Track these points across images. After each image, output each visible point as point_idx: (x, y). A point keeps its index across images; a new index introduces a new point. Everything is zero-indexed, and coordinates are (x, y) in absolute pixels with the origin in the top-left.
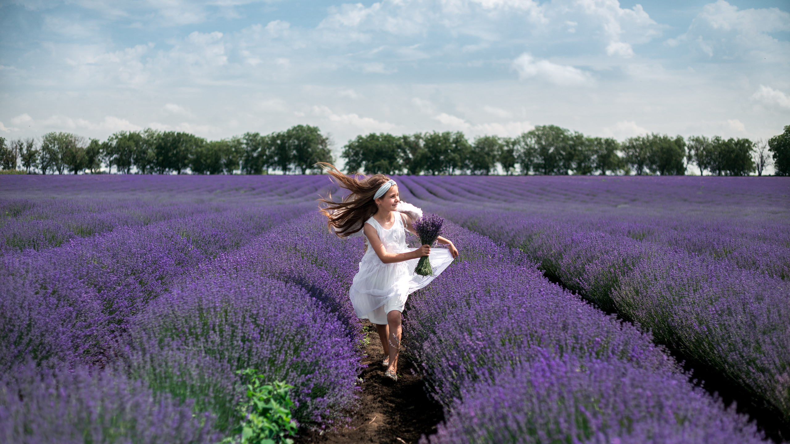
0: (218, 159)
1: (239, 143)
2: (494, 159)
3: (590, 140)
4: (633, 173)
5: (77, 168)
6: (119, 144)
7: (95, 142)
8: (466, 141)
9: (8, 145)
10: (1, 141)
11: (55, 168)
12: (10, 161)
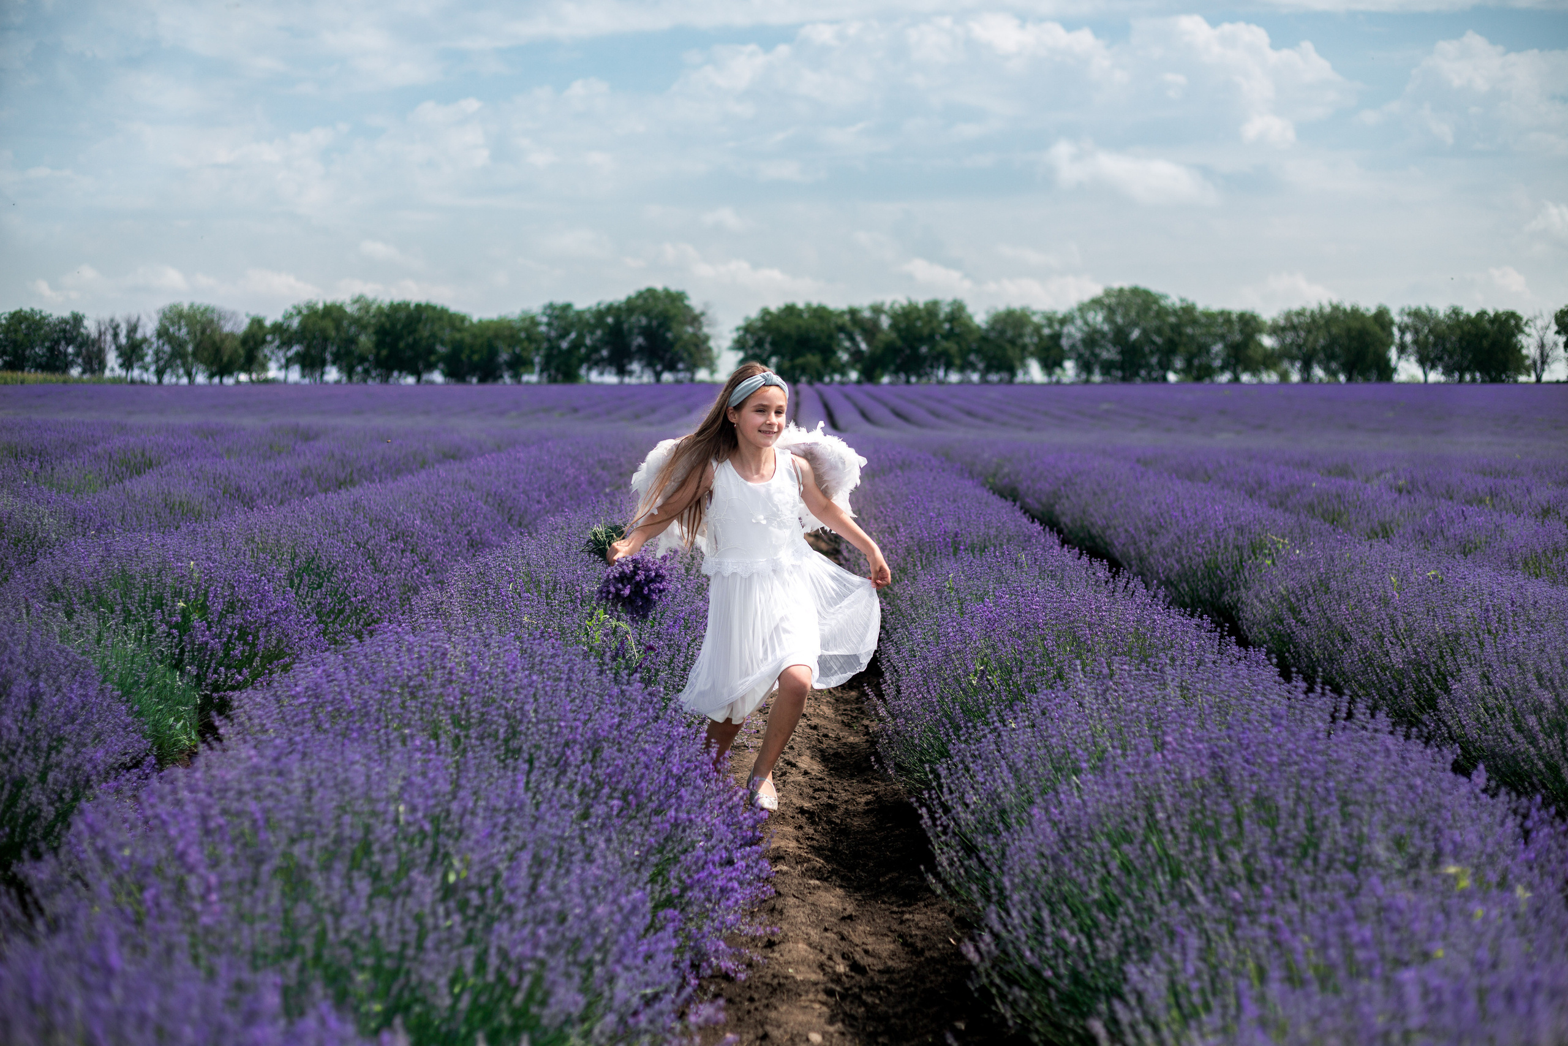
0: (493, 353)
1: (534, 322)
2: (1024, 352)
3: (1210, 317)
4: (1294, 376)
5: (224, 370)
6: (303, 326)
7: (257, 323)
8: (970, 318)
9: (90, 327)
10: (77, 320)
11: (181, 371)
12: (94, 360)
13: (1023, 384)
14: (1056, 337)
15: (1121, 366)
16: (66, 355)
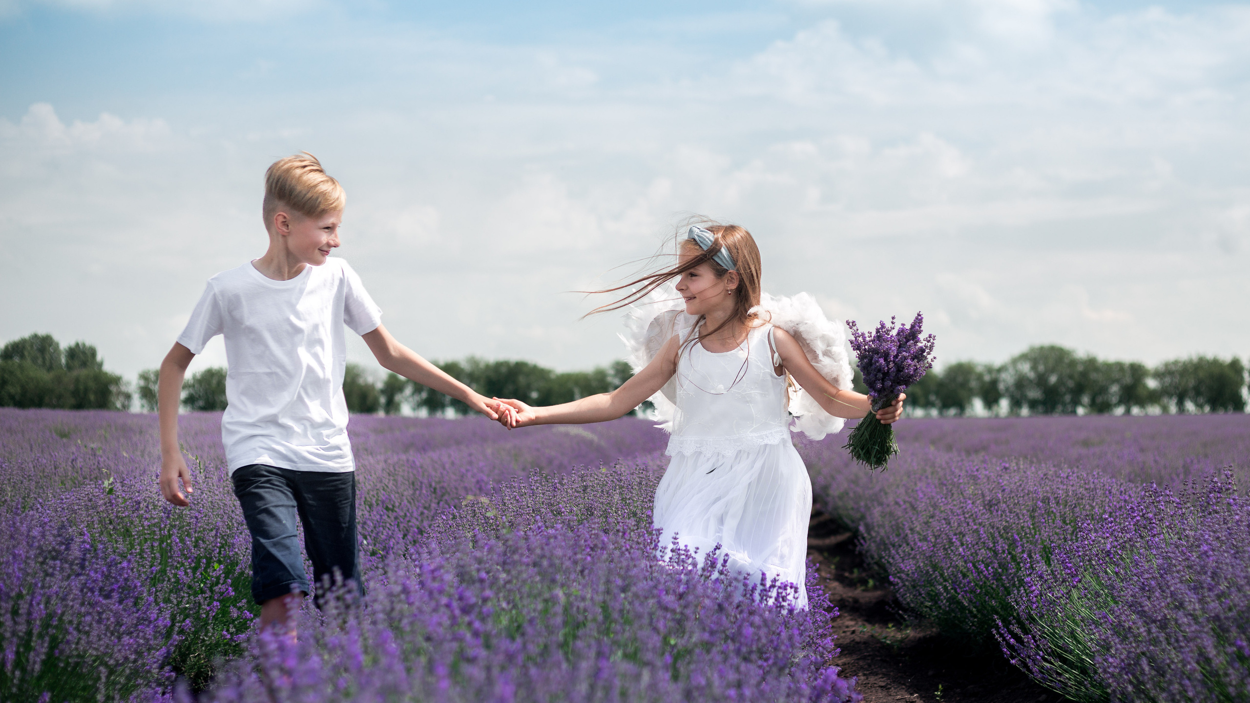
2: (971, 393)
3: (1108, 366)
4: (1172, 408)
13: (970, 418)
14: (994, 383)
15: (1043, 403)
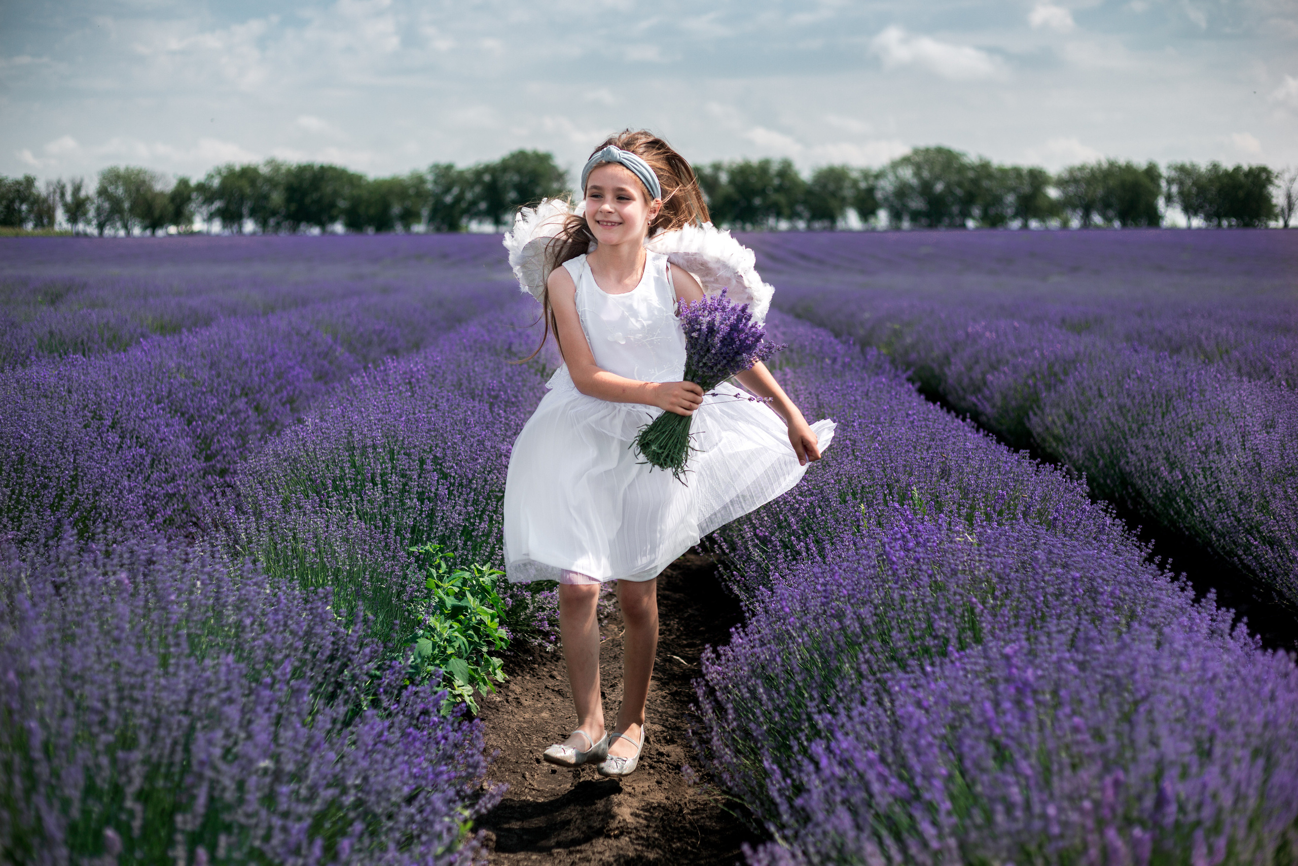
0: (386, 206)
1: (421, 180)
2: (843, 203)
3: (1003, 172)
4: (1075, 223)
5: (154, 223)
6: (223, 185)
7: (184, 183)
8: (796, 174)
9: (41, 187)
10: (30, 182)
11: (119, 224)
12: (44, 215)
13: (843, 231)
14: (871, 191)
15: (927, 214)
16: (20, 211)
